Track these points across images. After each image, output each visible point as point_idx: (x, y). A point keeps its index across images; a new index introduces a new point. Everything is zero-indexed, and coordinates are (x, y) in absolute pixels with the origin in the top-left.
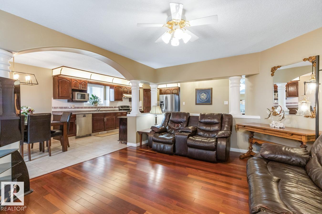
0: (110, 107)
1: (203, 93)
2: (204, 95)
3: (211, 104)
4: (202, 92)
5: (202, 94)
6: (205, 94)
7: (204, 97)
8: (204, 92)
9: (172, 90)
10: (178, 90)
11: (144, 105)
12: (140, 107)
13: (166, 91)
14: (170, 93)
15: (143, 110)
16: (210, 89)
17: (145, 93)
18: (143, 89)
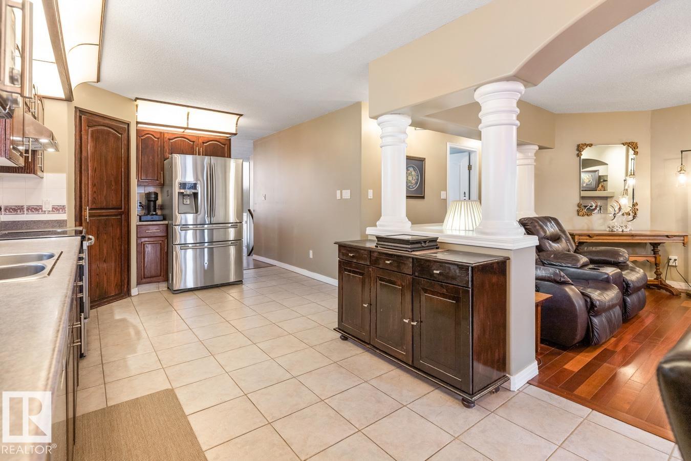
1: (411, 169)
2: (413, 173)
3: (423, 197)
4: (410, 166)
5: (409, 172)
6: (415, 171)
7: (413, 179)
8: (413, 167)
9: (201, 141)
10: (225, 145)
11: (83, 195)
12: (51, 209)
13: (169, 139)
14: (191, 151)
15: (78, 223)
16: (423, 161)
17: (85, 130)
18: (75, 107)
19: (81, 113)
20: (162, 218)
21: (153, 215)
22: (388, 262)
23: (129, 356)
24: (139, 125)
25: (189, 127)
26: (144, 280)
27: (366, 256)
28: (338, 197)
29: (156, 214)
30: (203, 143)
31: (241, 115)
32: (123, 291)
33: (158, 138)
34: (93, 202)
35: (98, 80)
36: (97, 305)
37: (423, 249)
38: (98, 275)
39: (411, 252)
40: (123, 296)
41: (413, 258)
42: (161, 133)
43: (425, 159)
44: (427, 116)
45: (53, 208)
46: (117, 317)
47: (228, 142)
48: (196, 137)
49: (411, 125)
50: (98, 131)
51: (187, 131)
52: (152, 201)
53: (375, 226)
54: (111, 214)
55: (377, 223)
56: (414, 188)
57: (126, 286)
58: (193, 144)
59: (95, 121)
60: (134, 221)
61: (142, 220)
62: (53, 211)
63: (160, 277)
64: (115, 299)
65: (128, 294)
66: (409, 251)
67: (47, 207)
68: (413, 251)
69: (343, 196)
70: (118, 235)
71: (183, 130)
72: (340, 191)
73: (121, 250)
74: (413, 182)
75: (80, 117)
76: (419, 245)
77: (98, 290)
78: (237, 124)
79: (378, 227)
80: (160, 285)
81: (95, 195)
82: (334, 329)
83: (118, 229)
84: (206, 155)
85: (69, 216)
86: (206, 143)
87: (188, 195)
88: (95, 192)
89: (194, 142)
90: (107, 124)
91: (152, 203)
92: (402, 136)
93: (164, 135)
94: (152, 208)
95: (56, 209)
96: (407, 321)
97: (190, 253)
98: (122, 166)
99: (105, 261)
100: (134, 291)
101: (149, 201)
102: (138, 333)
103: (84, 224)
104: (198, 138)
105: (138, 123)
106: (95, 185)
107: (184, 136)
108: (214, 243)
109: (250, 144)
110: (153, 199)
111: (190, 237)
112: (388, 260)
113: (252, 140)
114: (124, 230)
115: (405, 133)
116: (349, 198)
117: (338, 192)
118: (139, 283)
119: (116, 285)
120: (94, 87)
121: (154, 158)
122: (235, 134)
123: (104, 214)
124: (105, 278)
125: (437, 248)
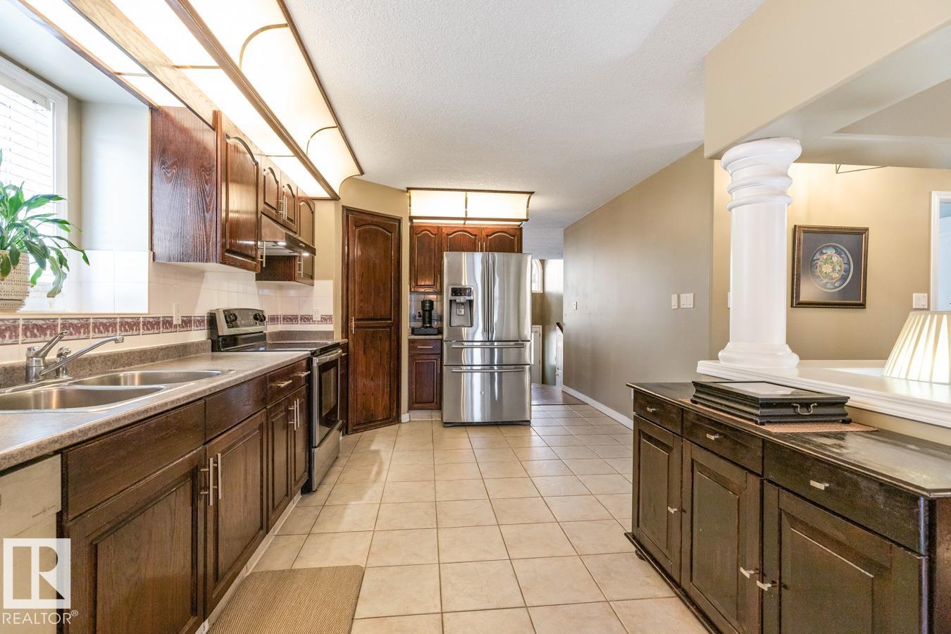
0: (153, 324)
1: (831, 252)
2: (835, 259)
3: (862, 306)
4: (827, 247)
5: (825, 257)
6: (840, 254)
7: (834, 270)
8: (835, 247)
9: (484, 234)
10: (514, 236)
11: (350, 304)
12: (320, 320)
13: (448, 235)
14: (472, 248)
15: (344, 335)
16: (862, 234)
17: (352, 231)
18: (343, 207)
19: (348, 211)
20: (436, 332)
21: (427, 327)
22: (713, 438)
23: (353, 503)
24: (414, 221)
25: (468, 216)
26: (416, 405)
27: (674, 416)
28: (674, 305)
29: (431, 327)
30: (487, 236)
31: (532, 193)
32: (392, 417)
33: (435, 235)
34: (360, 312)
35: (362, 173)
36: (363, 428)
37: (798, 419)
38: (364, 394)
39: (762, 424)
40: (392, 422)
41: (764, 441)
42: (439, 227)
43: (867, 229)
44: (841, 131)
45: (321, 318)
46: (374, 447)
47: (518, 233)
48: (479, 229)
49: (800, 160)
50: (365, 231)
51: (468, 222)
52: (427, 310)
53: (716, 358)
54: (381, 325)
55: (720, 354)
56: (836, 287)
57: (395, 410)
58: (475, 238)
59: (363, 220)
60: (406, 335)
61: (416, 333)
62: (321, 321)
63: (433, 404)
64: (383, 424)
65: (397, 420)
66: (756, 422)
67: (317, 317)
68: (769, 422)
69: (682, 303)
70: (387, 349)
71: (462, 222)
72: (676, 295)
73: (390, 368)
74: (836, 275)
75: (347, 216)
76: (790, 411)
77: (364, 412)
78: (528, 207)
79: (722, 363)
80: (433, 414)
81: (362, 304)
82: (625, 534)
83: (387, 343)
84: (490, 251)
85: (335, 327)
86: (491, 235)
87: (463, 304)
88: (362, 300)
89: (475, 235)
90: (376, 222)
91: (427, 313)
92: (778, 182)
93: (442, 230)
94: (427, 320)
95: (326, 319)
96: (747, 574)
97: (477, 377)
98: (391, 269)
99: (372, 379)
100: (405, 417)
101: (424, 311)
102: (379, 473)
103: (350, 336)
104: (481, 229)
105: (411, 218)
106: (362, 292)
107: (466, 229)
108: (504, 367)
109: (559, 234)
110: (428, 309)
111: (477, 357)
112: (714, 433)
113: (561, 227)
114: (394, 344)
115: (786, 175)
116: (692, 306)
117: (674, 297)
118: (410, 408)
119: (384, 408)
120: (358, 180)
121: (431, 259)
122: (527, 220)
123: (371, 325)
124: (372, 400)
125: (847, 422)
